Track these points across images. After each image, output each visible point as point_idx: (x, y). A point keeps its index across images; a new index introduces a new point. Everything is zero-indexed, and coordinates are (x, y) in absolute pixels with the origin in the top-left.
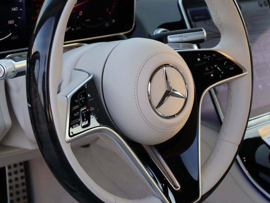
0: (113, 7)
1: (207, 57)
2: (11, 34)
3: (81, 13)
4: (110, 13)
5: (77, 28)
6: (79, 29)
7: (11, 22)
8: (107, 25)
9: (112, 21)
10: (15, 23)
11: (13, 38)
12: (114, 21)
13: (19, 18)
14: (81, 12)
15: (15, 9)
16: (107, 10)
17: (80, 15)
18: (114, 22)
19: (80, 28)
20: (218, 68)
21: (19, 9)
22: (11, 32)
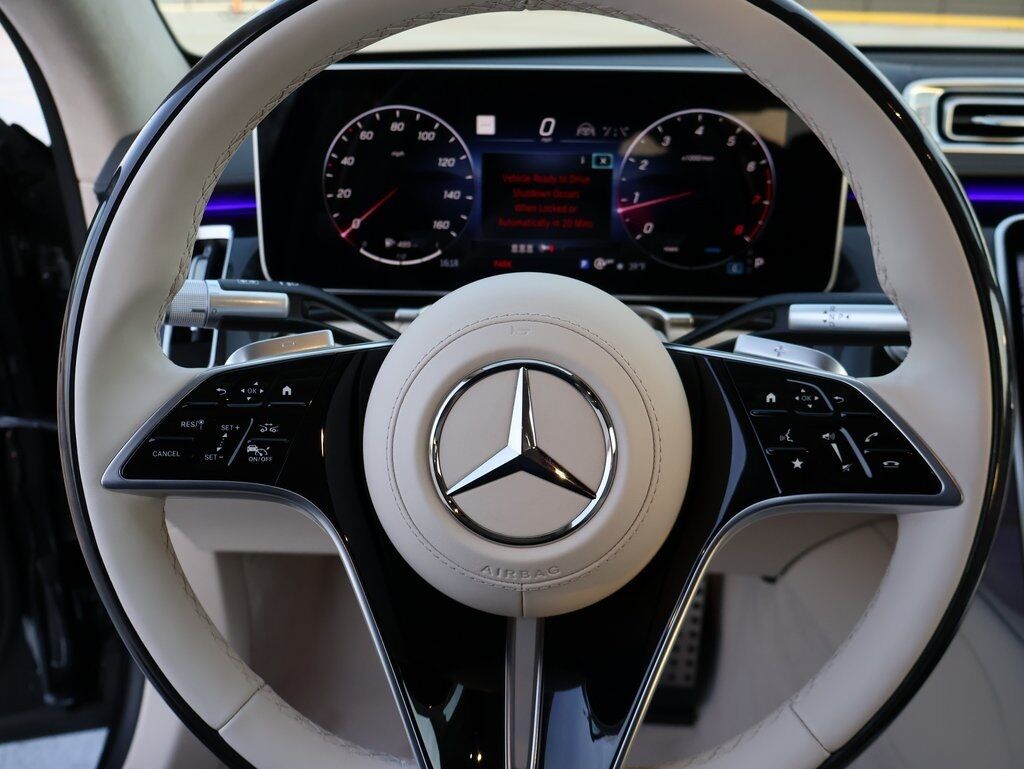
0: (760, 223)
1: (809, 398)
2: (439, 253)
3: (648, 228)
4: (747, 239)
5: (634, 266)
6: (639, 268)
7: (440, 225)
8: (735, 269)
9: (754, 263)
10: (450, 229)
11: (445, 263)
12: (759, 262)
13: (464, 217)
14: (651, 225)
15: (453, 195)
16: (739, 230)
17: (646, 231)
18: (760, 267)
19: (643, 266)
20: (834, 446)
21: (463, 195)
22: (440, 248)
